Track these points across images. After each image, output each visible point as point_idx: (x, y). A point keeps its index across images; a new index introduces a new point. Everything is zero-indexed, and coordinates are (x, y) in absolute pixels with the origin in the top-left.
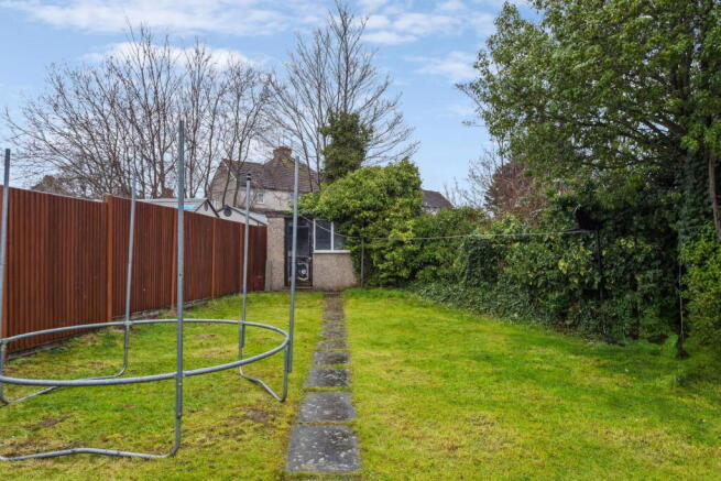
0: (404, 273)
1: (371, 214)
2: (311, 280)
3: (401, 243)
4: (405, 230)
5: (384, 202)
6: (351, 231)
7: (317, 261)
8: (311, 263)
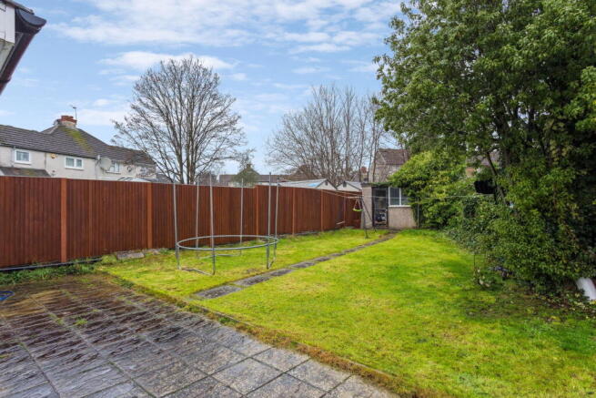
0: (440, 220)
1: (420, 182)
2: (388, 222)
3: (438, 200)
4: (441, 192)
5: (429, 174)
6: (409, 194)
7: (391, 212)
8: (387, 213)
